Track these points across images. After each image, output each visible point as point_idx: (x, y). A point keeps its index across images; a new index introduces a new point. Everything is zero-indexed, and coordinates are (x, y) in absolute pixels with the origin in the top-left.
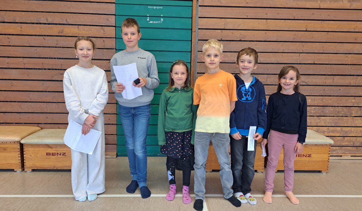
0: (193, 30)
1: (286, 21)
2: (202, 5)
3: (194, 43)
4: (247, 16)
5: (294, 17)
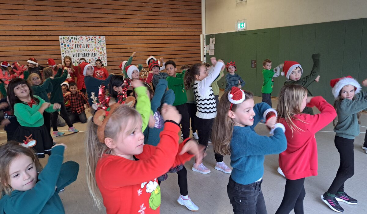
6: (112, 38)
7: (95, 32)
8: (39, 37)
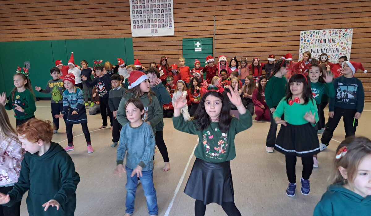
0: (213, 49)
2: (216, 39)
3: (214, 54)
4: (236, 42)
6: (362, 30)
7: (342, 24)
8: (280, 33)
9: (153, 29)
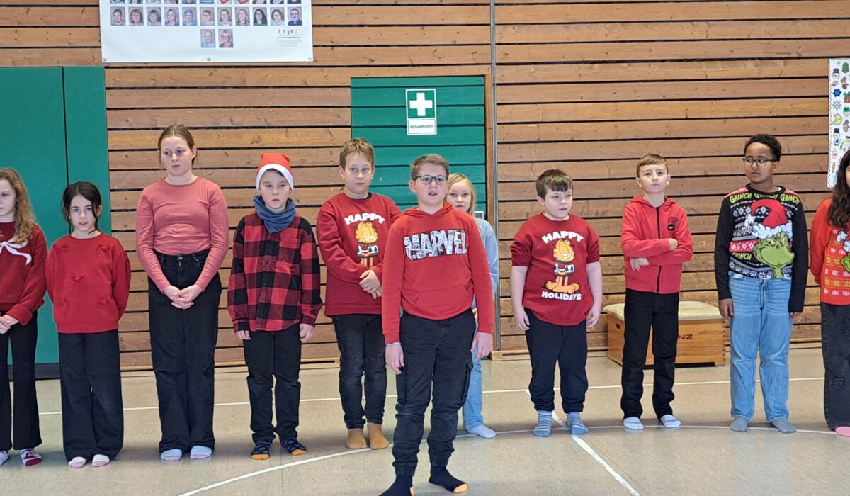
0: (488, 126)
1: (650, 103)
2: (501, 82)
3: (490, 148)
4: (581, 98)
5: (664, 96)
8: (756, 66)
9: (212, 33)
